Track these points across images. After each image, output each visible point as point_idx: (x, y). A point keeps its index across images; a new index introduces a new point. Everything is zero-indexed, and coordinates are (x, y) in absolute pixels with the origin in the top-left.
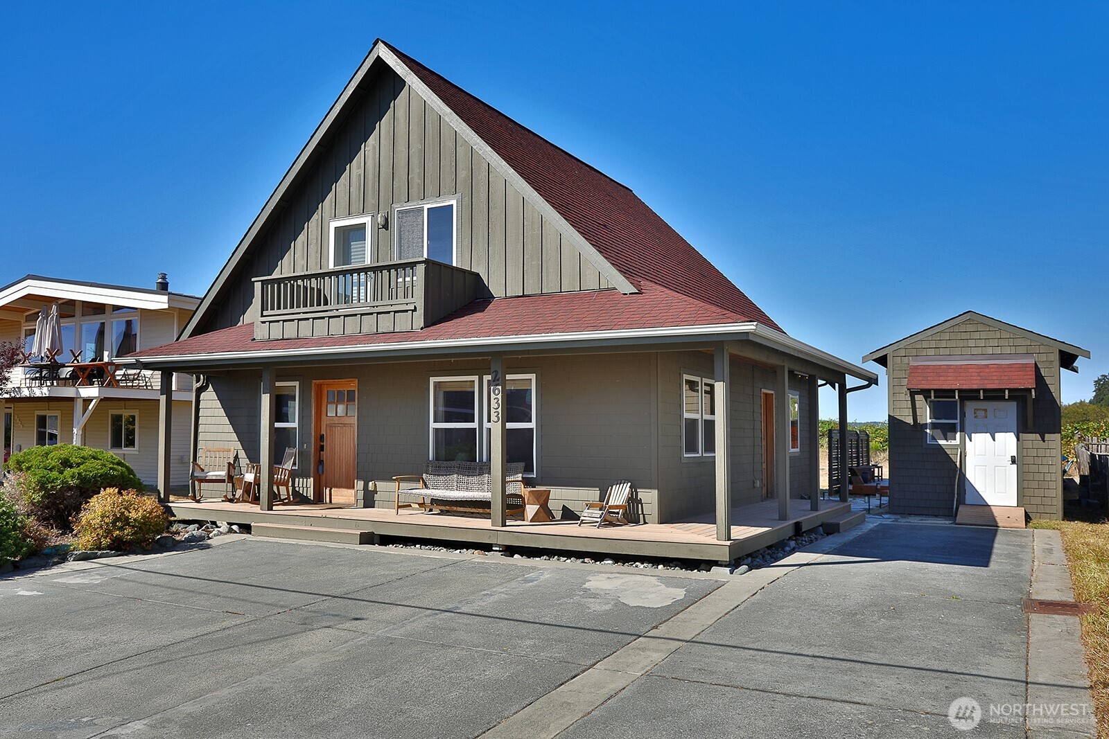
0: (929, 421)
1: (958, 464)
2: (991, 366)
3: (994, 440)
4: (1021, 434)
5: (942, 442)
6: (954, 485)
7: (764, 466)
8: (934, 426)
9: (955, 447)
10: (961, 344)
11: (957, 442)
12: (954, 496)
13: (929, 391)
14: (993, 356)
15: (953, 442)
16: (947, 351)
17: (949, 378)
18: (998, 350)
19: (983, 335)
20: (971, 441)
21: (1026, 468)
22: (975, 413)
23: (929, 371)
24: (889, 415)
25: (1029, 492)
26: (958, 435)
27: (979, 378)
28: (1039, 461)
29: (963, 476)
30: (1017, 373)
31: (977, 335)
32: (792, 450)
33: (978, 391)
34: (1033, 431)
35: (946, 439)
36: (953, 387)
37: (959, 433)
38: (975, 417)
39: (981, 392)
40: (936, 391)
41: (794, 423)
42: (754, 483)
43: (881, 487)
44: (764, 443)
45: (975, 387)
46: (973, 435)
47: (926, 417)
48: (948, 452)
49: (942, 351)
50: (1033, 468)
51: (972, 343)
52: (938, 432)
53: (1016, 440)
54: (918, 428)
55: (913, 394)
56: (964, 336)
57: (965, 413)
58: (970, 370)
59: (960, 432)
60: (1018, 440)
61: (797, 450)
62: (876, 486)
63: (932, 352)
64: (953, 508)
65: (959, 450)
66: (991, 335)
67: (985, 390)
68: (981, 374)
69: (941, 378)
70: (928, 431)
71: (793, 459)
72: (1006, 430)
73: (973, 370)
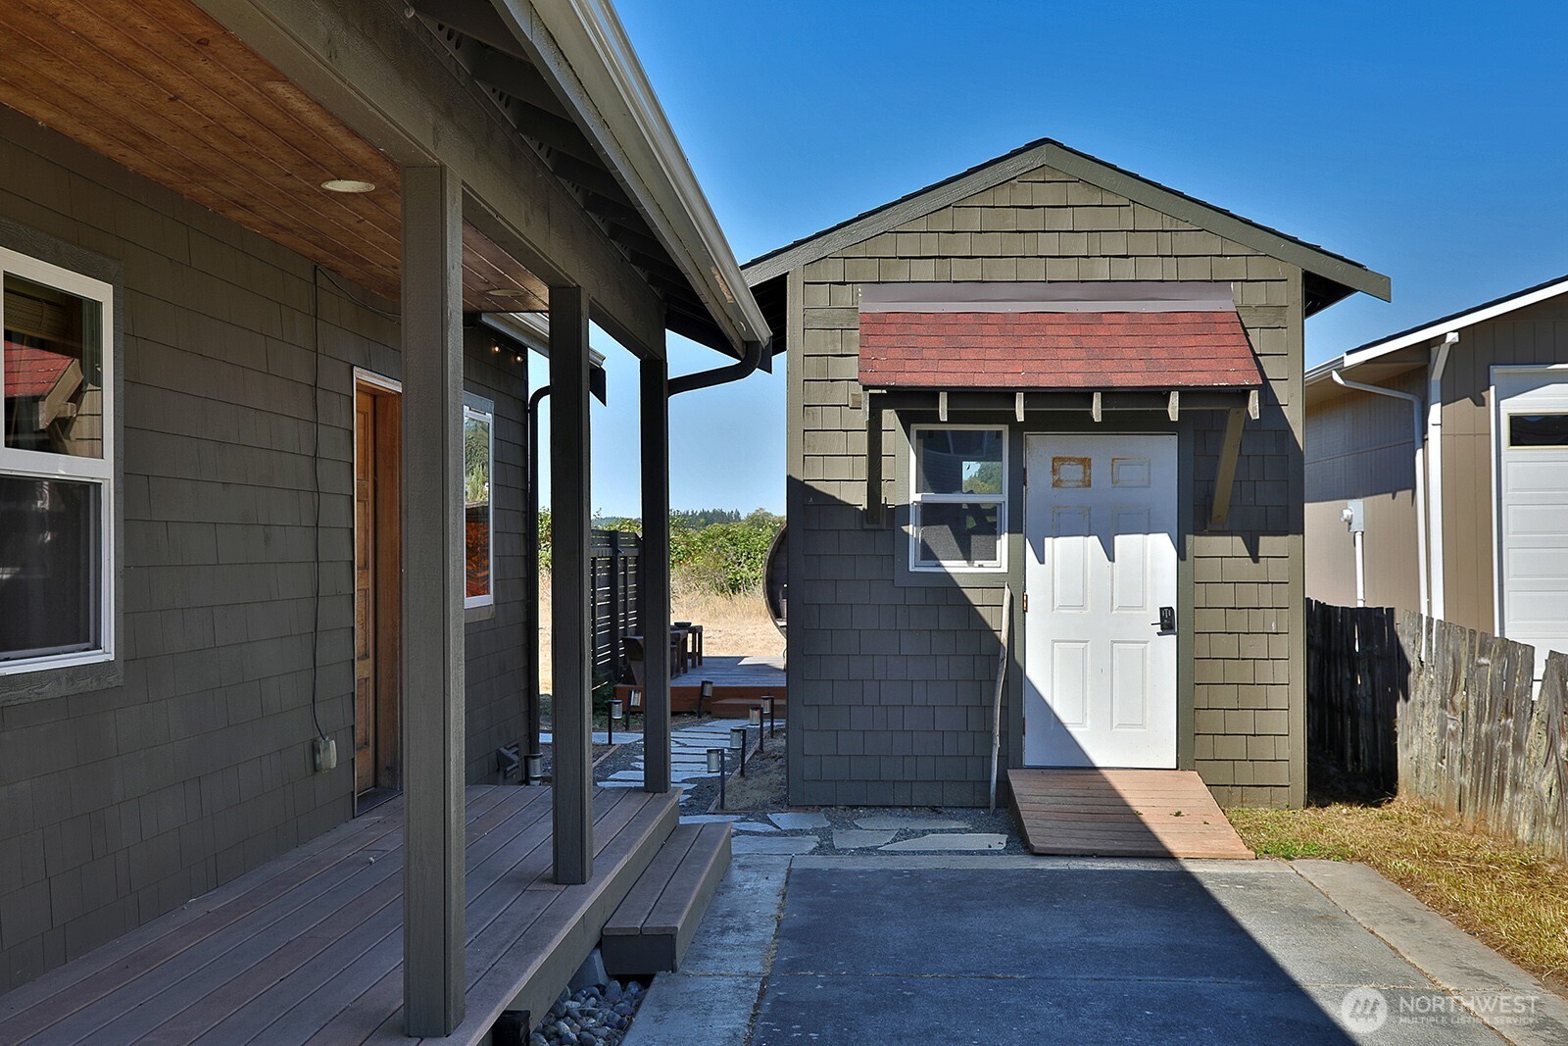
0: (915, 497)
1: (1004, 636)
2: (1107, 319)
3: (1111, 558)
4: (1189, 538)
5: (955, 567)
6: (992, 707)
7: (363, 669)
8: (931, 514)
9: (993, 583)
10: (1018, 244)
11: (1001, 563)
12: (991, 744)
13: (931, 394)
14: (1112, 287)
15: (988, 567)
16: (973, 270)
17: (990, 354)
18: (1126, 270)
19: (1085, 219)
20: (1042, 561)
21: (1202, 647)
22: (1054, 471)
23: (922, 330)
24: (789, 478)
25: (1210, 722)
26: (1003, 543)
27: (1083, 354)
28: (1239, 620)
29: (1017, 674)
30: (1193, 341)
31: (1064, 220)
32: (472, 602)
33: (1086, 395)
34: (1227, 528)
35: (967, 556)
36: (1010, 381)
37: (1005, 538)
38: (1056, 484)
39: (1097, 399)
40: (955, 393)
41: (476, 516)
42: (315, 750)
43: (715, 689)
44: (362, 582)
45: (1077, 381)
46: (1048, 541)
47: (906, 487)
48: (974, 597)
49: (960, 270)
50: (1225, 646)
51: (1049, 244)
52: (942, 536)
53: (1174, 554)
54: (882, 518)
55: (877, 404)
56: (1027, 220)
57: (1025, 470)
58: (1051, 330)
59: (1009, 533)
60: (1181, 555)
61: (486, 600)
62: (702, 687)
63: (926, 271)
64: (989, 782)
65: (1007, 590)
66: (1108, 219)
67: (1109, 394)
68: (1085, 342)
69: (964, 354)
70: (911, 529)
71: (476, 629)
72: (1146, 526)
73: (1061, 330)
